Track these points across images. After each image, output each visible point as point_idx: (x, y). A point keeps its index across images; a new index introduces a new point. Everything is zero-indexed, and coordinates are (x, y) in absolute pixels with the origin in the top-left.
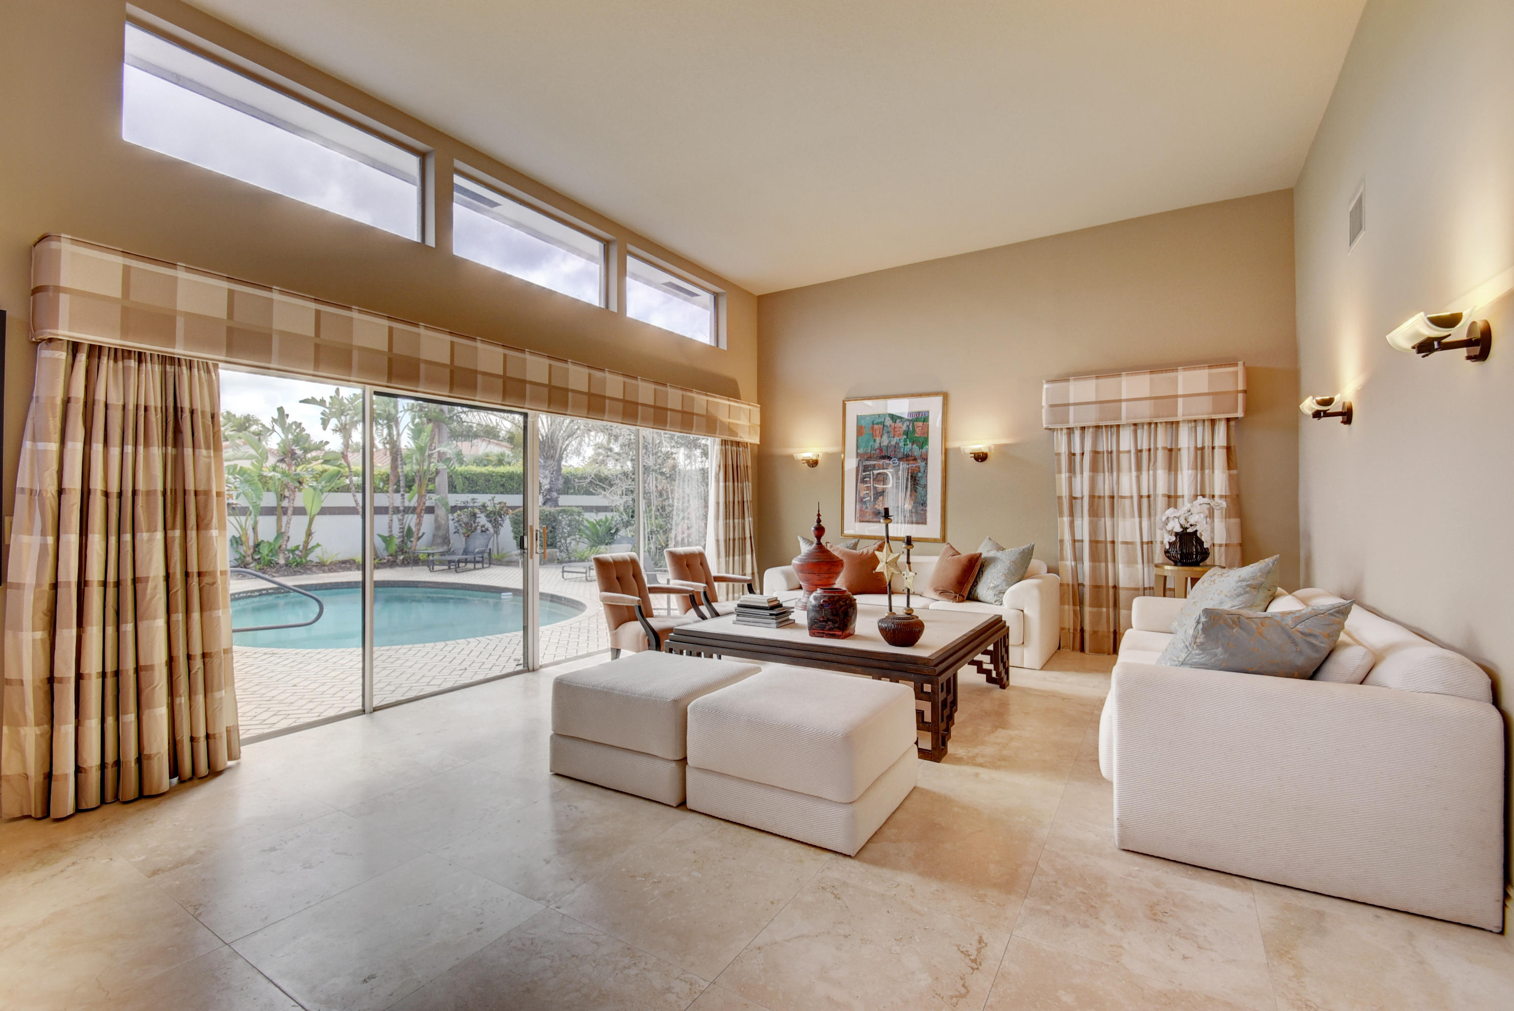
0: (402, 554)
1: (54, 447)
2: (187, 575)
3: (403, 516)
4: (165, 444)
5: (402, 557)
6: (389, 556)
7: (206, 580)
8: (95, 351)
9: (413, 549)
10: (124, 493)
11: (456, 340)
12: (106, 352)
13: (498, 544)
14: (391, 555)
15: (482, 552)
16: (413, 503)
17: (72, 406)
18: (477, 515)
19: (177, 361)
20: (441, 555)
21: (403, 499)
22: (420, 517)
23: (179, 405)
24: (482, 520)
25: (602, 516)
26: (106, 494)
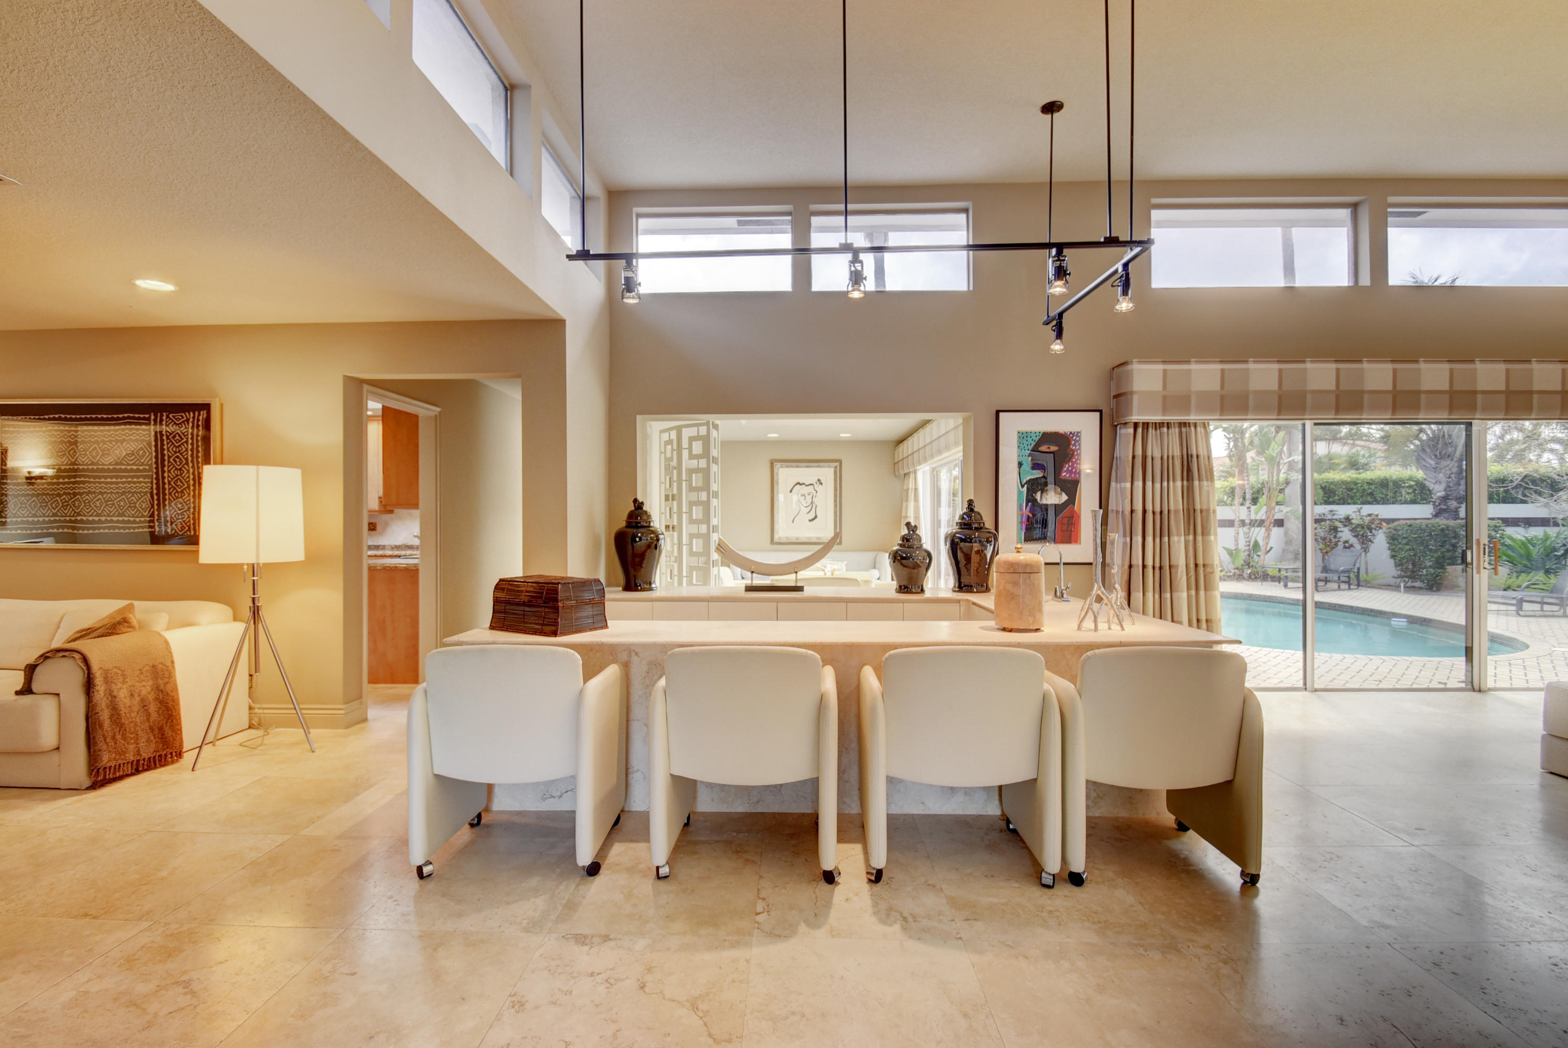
0: (1249, 568)
1: (1128, 485)
2: (1196, 565)
3: (1249, 529)
4: (1182, 480)
5: (1249, 571)
6: (1234, 569)
7: (1209, 570)
8: (1146, 425)
9: (1260, 564)
10: (1163, 512)
11: (1398, 366)
12: (1151, 425)
13: (1366, 562)
14: (1237, 569)
15: (1348, 571)
16: (1261, 515)
17: (1136, 460)
18: (1339, 529)
19: (1187, 424)
20: (1293, 572)
21: (1250, 511)
22: (1268, 530)
23: (1189, 453)
24: (1346, 534)
25: (1536, 532)
26: (1154, 513)
